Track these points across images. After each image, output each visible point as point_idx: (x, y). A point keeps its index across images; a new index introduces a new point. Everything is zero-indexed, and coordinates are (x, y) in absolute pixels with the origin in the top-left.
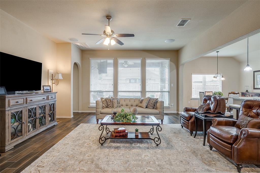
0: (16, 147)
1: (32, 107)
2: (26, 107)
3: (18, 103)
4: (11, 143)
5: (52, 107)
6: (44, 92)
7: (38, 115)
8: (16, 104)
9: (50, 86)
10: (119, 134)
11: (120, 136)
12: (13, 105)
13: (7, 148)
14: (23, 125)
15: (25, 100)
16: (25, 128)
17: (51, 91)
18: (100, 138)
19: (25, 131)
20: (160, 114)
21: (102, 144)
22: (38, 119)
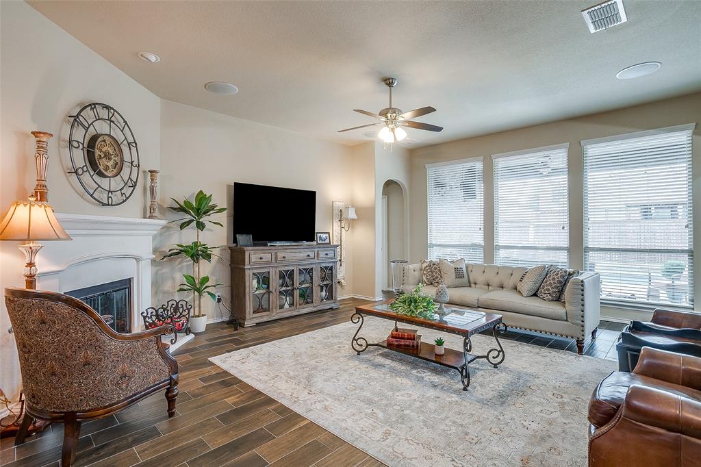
0: (258, 324)
1: (287, 268)
2: (276, 267)
3: (262, 260)
4: (253, 318)
5: (328, 273)
6: (318, 244)
7: (298, 283)
8: (260, 260)
9: (329, 233)
10: (396, 341)
11: (399, 346)
12: (256, 263)
13: (248, 323)
14: (271, 295)
15: (274, 256)
16: (274, 300)
17: (330, 243)
18: (354, 339)
19: (275, 306)
20: (569, 320)
21: (359, 353)
22: (298, 291)
